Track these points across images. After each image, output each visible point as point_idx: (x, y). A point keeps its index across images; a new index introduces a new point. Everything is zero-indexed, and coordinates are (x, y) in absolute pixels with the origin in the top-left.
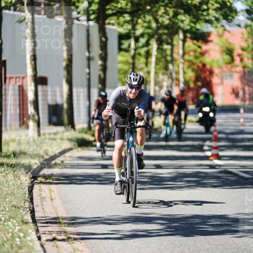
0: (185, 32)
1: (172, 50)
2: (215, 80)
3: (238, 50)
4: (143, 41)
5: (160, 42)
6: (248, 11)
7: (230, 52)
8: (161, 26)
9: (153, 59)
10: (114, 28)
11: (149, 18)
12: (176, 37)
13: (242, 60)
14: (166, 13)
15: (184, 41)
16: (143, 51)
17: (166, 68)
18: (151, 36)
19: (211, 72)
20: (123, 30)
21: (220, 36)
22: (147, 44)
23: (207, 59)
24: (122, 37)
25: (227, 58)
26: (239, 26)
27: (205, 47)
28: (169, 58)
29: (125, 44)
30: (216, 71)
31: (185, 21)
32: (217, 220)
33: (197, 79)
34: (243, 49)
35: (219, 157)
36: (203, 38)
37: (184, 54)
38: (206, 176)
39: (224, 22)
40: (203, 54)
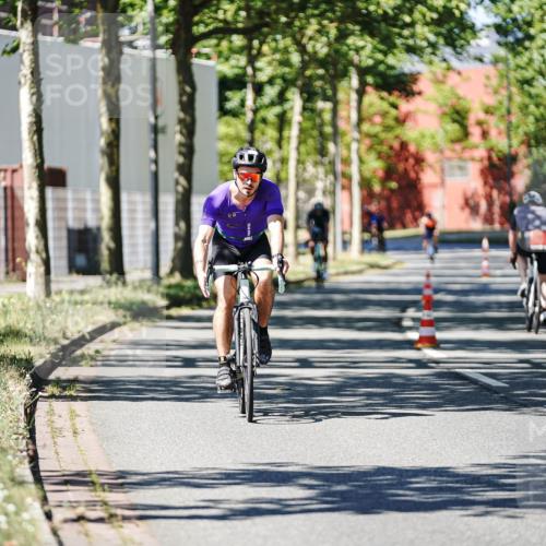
0: (363, 72)
1: (335, 112)
2: (428, 177)
3: (476, 114)
4: (271, 92)
5: (309, 95)
6: (499, 29)
7: (459, 116)
8: (310, 59)
9: (293, 132)
10: (211, 64)
11: (284, 42)
12: (343, 85)
13: (485, 134)
14: (322, 31)
15: (361, 93)
16: (271, 114)
17: (322, 152)
18: (288, 83)
19: (419, 160)
20: (228, 69)
21: (439, 81)
22: (281, 98)
23: (410, 133)
24: (226, 85)
25: (454, 128)
26: (480, 60)
27: (405, 106)
28: (328, 130)
29: (234, 100)
30: (430, 157)
31: (363, 48)
32: (432, 478)
33: (389, 174)
34: (488, 111)
35: (434, 343)
36: (401, 85)
37: (361, 120)
38: (407, 384)
39: (447, 51)
40: (401, 121)
